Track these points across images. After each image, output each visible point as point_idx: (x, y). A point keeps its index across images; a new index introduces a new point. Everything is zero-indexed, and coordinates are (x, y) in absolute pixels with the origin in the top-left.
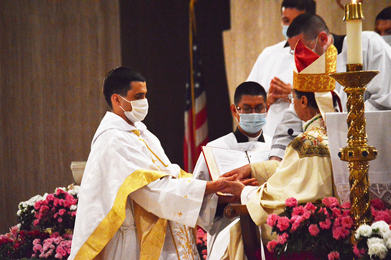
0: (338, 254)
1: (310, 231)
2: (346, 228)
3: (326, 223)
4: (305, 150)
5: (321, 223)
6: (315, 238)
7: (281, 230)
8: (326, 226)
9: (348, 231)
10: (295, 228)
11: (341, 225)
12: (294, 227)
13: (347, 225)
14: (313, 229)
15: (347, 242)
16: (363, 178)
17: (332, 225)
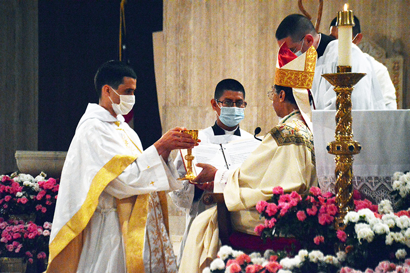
0: (323, 238)
1: (298, 217)
2: (331, 215)
3: (312, 210)
4: (283, 139)
5: (308, 210)
6: (302, 223)
7: (269, 214)
8: (313, 213)
9: (332, 218)
10: (284, 213)
11: (326, 212)
12: (282, 212)
13: (332, 212)
14: (300, 215)
15: (332, 227)
16: (348, 170)
17: (318, 212)
